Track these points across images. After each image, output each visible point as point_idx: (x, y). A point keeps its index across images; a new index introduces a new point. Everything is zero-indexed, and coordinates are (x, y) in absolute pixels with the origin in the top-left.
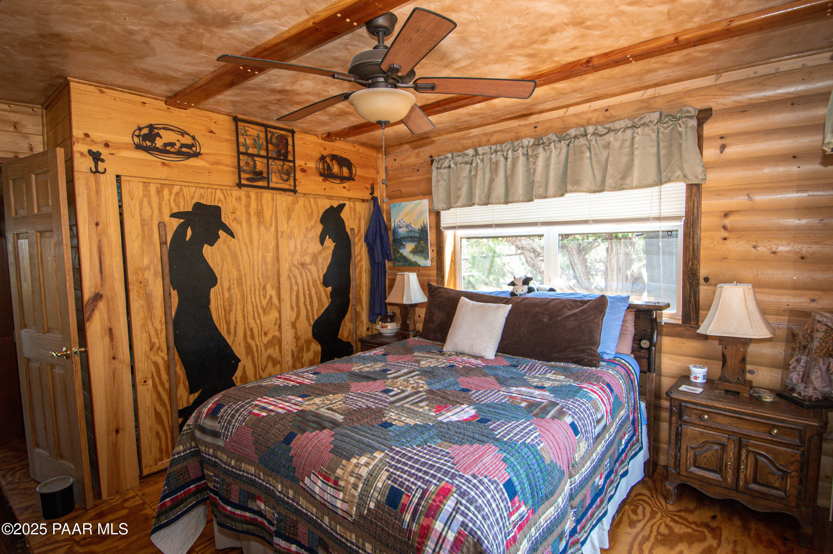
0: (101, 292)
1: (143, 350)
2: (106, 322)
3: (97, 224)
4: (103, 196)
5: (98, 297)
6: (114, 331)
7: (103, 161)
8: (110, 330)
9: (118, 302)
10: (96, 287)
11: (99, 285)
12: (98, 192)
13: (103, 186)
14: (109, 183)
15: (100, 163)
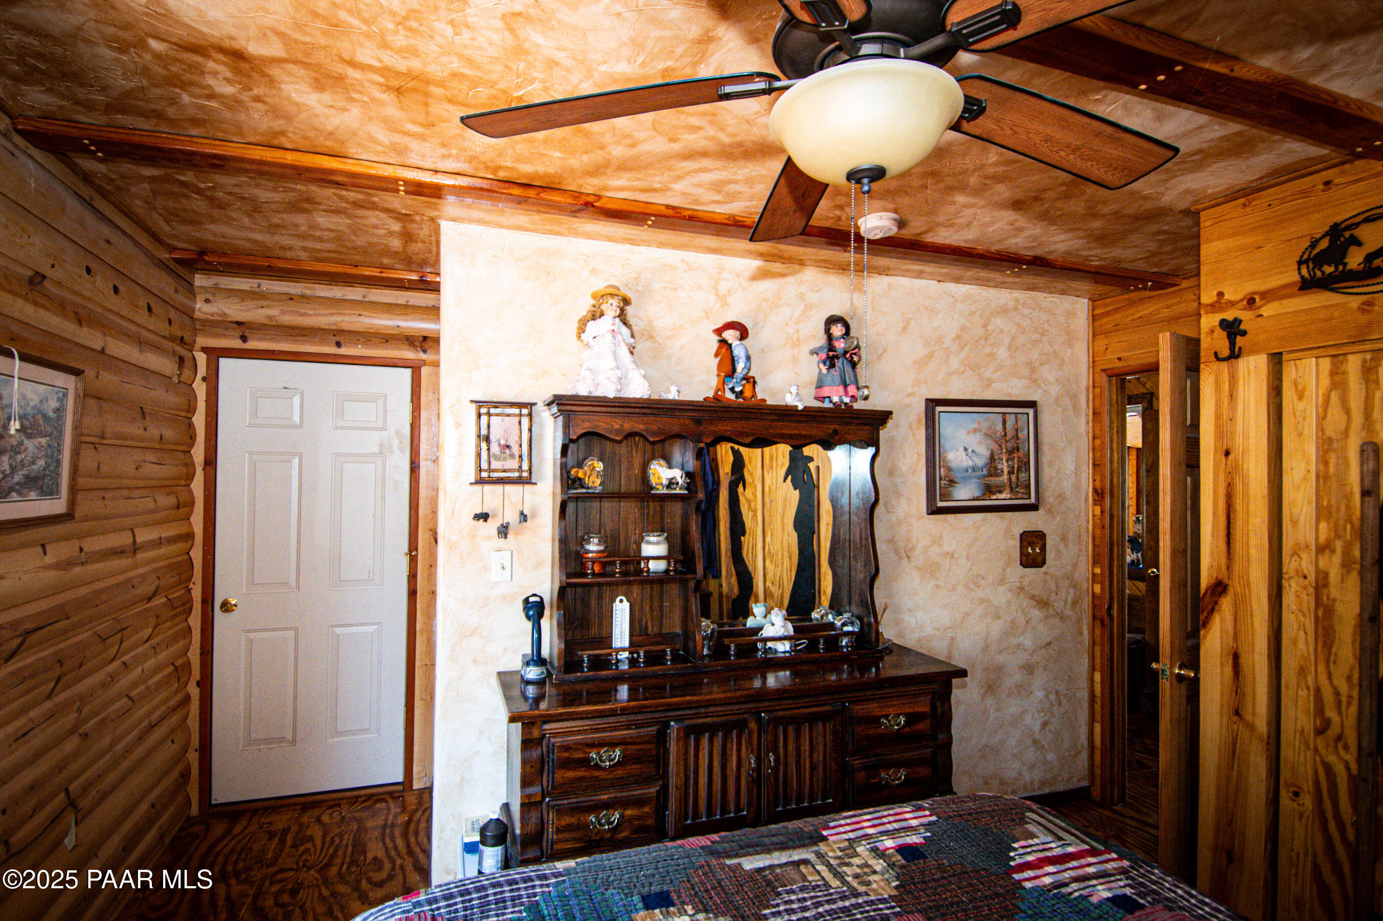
0: (1226, 581)
1: (1299, 727)
2: (1231, 641)
3: (1227, 454)
4: (1240, 400)
5: (1220, 588)
6: (1242, 661)
7: (1244, 333)
8: (1236, 656)
9: (1255, 606)
10: (1219, 570)
11: (1224, 567)
12: (1232, 396)
13: (1241, 382)
14: (1253, 374)
15: (1239, 338)
